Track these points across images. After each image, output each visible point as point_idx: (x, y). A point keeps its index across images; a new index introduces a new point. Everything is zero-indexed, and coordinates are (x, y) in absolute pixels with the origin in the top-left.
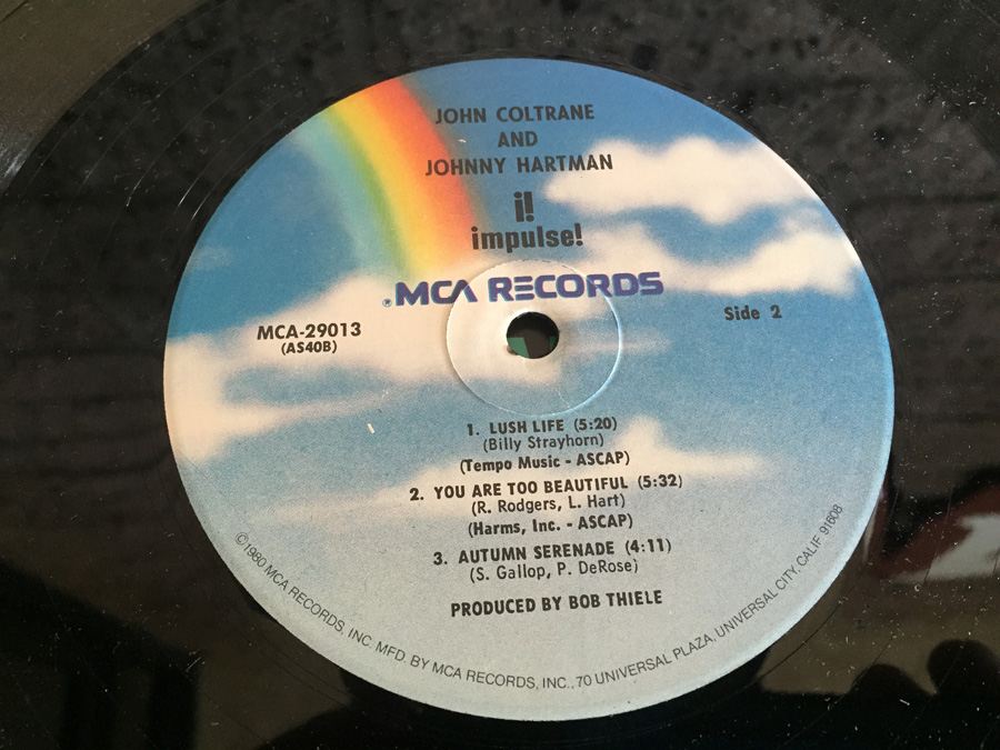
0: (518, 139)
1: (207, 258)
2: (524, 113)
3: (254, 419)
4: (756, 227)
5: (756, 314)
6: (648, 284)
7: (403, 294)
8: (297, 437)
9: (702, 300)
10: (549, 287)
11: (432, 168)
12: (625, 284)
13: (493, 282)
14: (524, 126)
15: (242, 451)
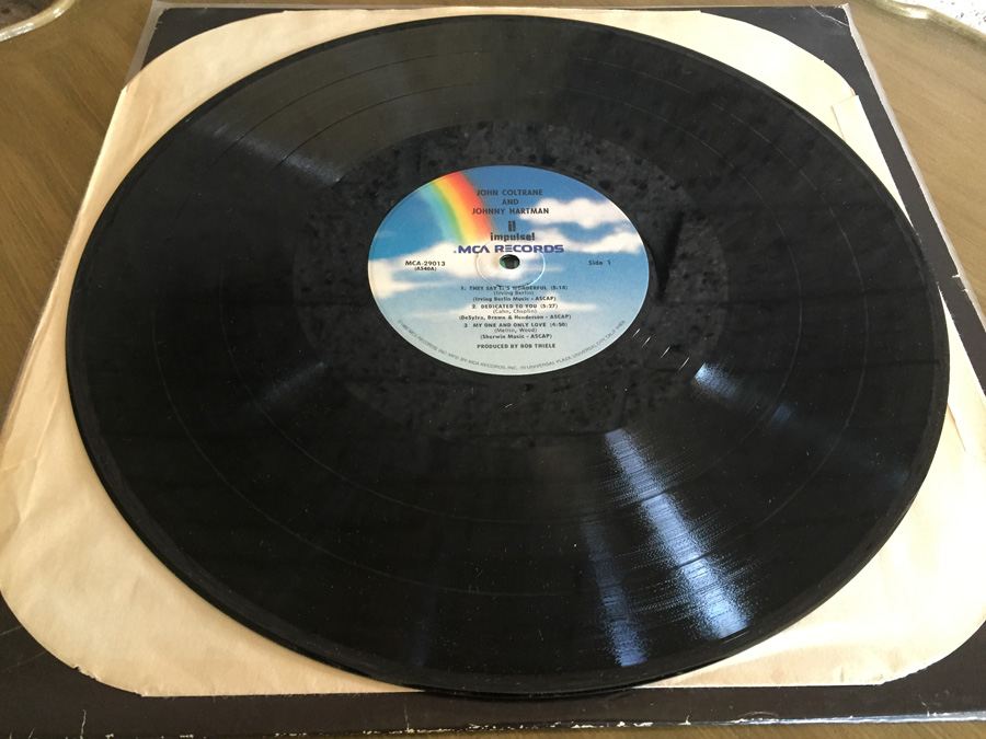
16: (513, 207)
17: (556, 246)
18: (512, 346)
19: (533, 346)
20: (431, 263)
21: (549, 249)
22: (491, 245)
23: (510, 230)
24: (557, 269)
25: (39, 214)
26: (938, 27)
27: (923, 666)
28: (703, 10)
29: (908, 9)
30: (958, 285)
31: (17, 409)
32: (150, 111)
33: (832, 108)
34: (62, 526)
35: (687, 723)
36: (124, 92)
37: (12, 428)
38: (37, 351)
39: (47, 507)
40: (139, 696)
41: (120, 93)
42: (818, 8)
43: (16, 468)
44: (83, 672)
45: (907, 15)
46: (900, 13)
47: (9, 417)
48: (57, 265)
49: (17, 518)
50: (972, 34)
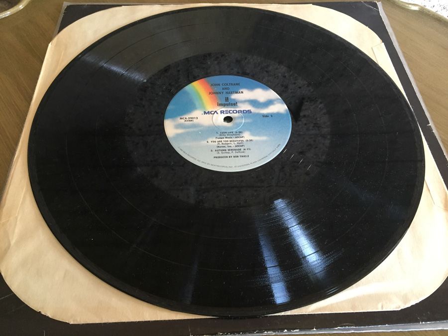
0: (226, 89)
1: (170, 107)
2: (227, 84)
3: (180, 131)
4: (269, 103)
5: (268, 116)
6: (249, 111)
7: (205, 113)
8: (188, 133)
9: (258, 114)
10: (231, 112)
11: (210, 93)
12: (245, 112)
13: (221, 111)
14: (227, 86)
15: (178, 136)
25: (14, 102)
26: (424, 14)
27: (418, 301)
28: (314, 4)
29: (410, 6)
30: (430, 129)
31: (7, 194)
32: (62, 54)
33: (372, 48)
34: (30, 247)
35: (315, 329)
36: (50, 45)
37: (5, 203)
38: (16, 166)
39: (23, 238)
40: (69, 324)
41: (48, 45)
42: (365, 2)
43: (8, 221)
44: (43, 313)
45: (408, 8)
46: (406, 8)
47: (4, 197)
48: (23, 126)
49: (10, 245)
50: (439, 17)
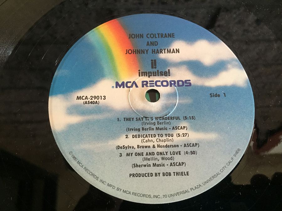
16: (155, 48)
17: (186, 81)
18: (156, 175)
19: (172, 174)
20: (95, 97)
21: (181, 83)
22: (139, 80)
23: (152, 68)
24: (187, 101)
